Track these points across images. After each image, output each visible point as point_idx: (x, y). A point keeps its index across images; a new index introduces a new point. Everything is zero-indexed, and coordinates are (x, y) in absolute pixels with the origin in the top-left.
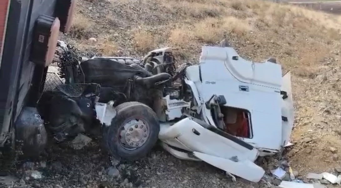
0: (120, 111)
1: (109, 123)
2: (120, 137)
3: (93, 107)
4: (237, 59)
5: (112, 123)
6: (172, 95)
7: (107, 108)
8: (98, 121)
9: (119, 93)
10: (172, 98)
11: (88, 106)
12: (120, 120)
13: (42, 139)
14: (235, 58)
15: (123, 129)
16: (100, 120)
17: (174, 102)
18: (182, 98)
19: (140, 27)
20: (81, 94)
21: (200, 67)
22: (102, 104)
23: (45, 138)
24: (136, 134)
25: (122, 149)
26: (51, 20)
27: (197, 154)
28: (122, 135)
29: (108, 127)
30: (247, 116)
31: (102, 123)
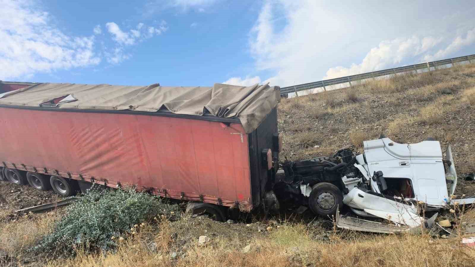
0: (314, 188)
1: (308, 195)
2: (318, 203)
3: (299, 188)
4: (393, 145)
5: (310, 195)
6: (349, 175)
7: (306, 187)
8: (303, 195)
9: (316, 178)
10: (348, 177)
11: (297, 188)
12: (315, 194)
13: (277, 206)
14: (391, 145)
15: (318, 198)
16: (303, 194)
17: (351, 180)
18: (357, 177)
19: (357, 128)
20: (292, 182)
21: (364, 155)
22: (303, 185)
23: (278, 205)
24: (327, 201)
25: (320, 210)
26: (267, 150)
27: (366, 210)
28: (318, 202)
29: (309, 197)
30: (410, 183)
31: (305, 196)
